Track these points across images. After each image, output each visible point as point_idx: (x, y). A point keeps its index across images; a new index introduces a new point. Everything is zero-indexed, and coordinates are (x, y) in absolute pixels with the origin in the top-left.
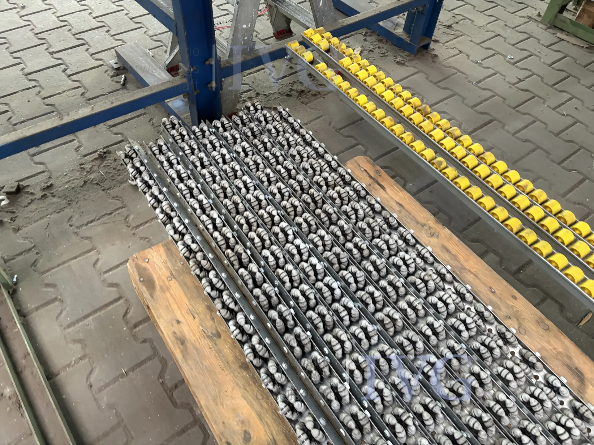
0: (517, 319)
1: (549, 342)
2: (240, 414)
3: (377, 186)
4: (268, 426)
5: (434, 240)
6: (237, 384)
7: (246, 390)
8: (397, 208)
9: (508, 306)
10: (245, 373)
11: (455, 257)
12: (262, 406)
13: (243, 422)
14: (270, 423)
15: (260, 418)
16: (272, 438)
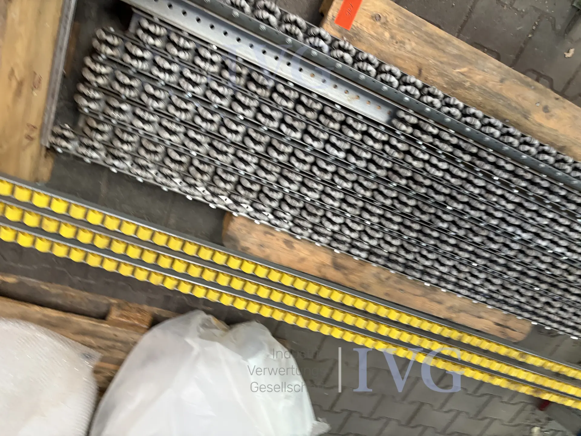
0: (382, 281)
1: (358, 276)
2: (555, 120)
3: (501, 323)
4: (534, 124)
5: (449, 304)
6: (563, 135)
7: (556, 136)
8: (483, 314)
9: (390, 286)
10: (560, 145)
11: (432, 300)
12: (542, 133)
13: (552, 116)
14: (533, 126)
15: (540, 125)
16: (529, 119)
